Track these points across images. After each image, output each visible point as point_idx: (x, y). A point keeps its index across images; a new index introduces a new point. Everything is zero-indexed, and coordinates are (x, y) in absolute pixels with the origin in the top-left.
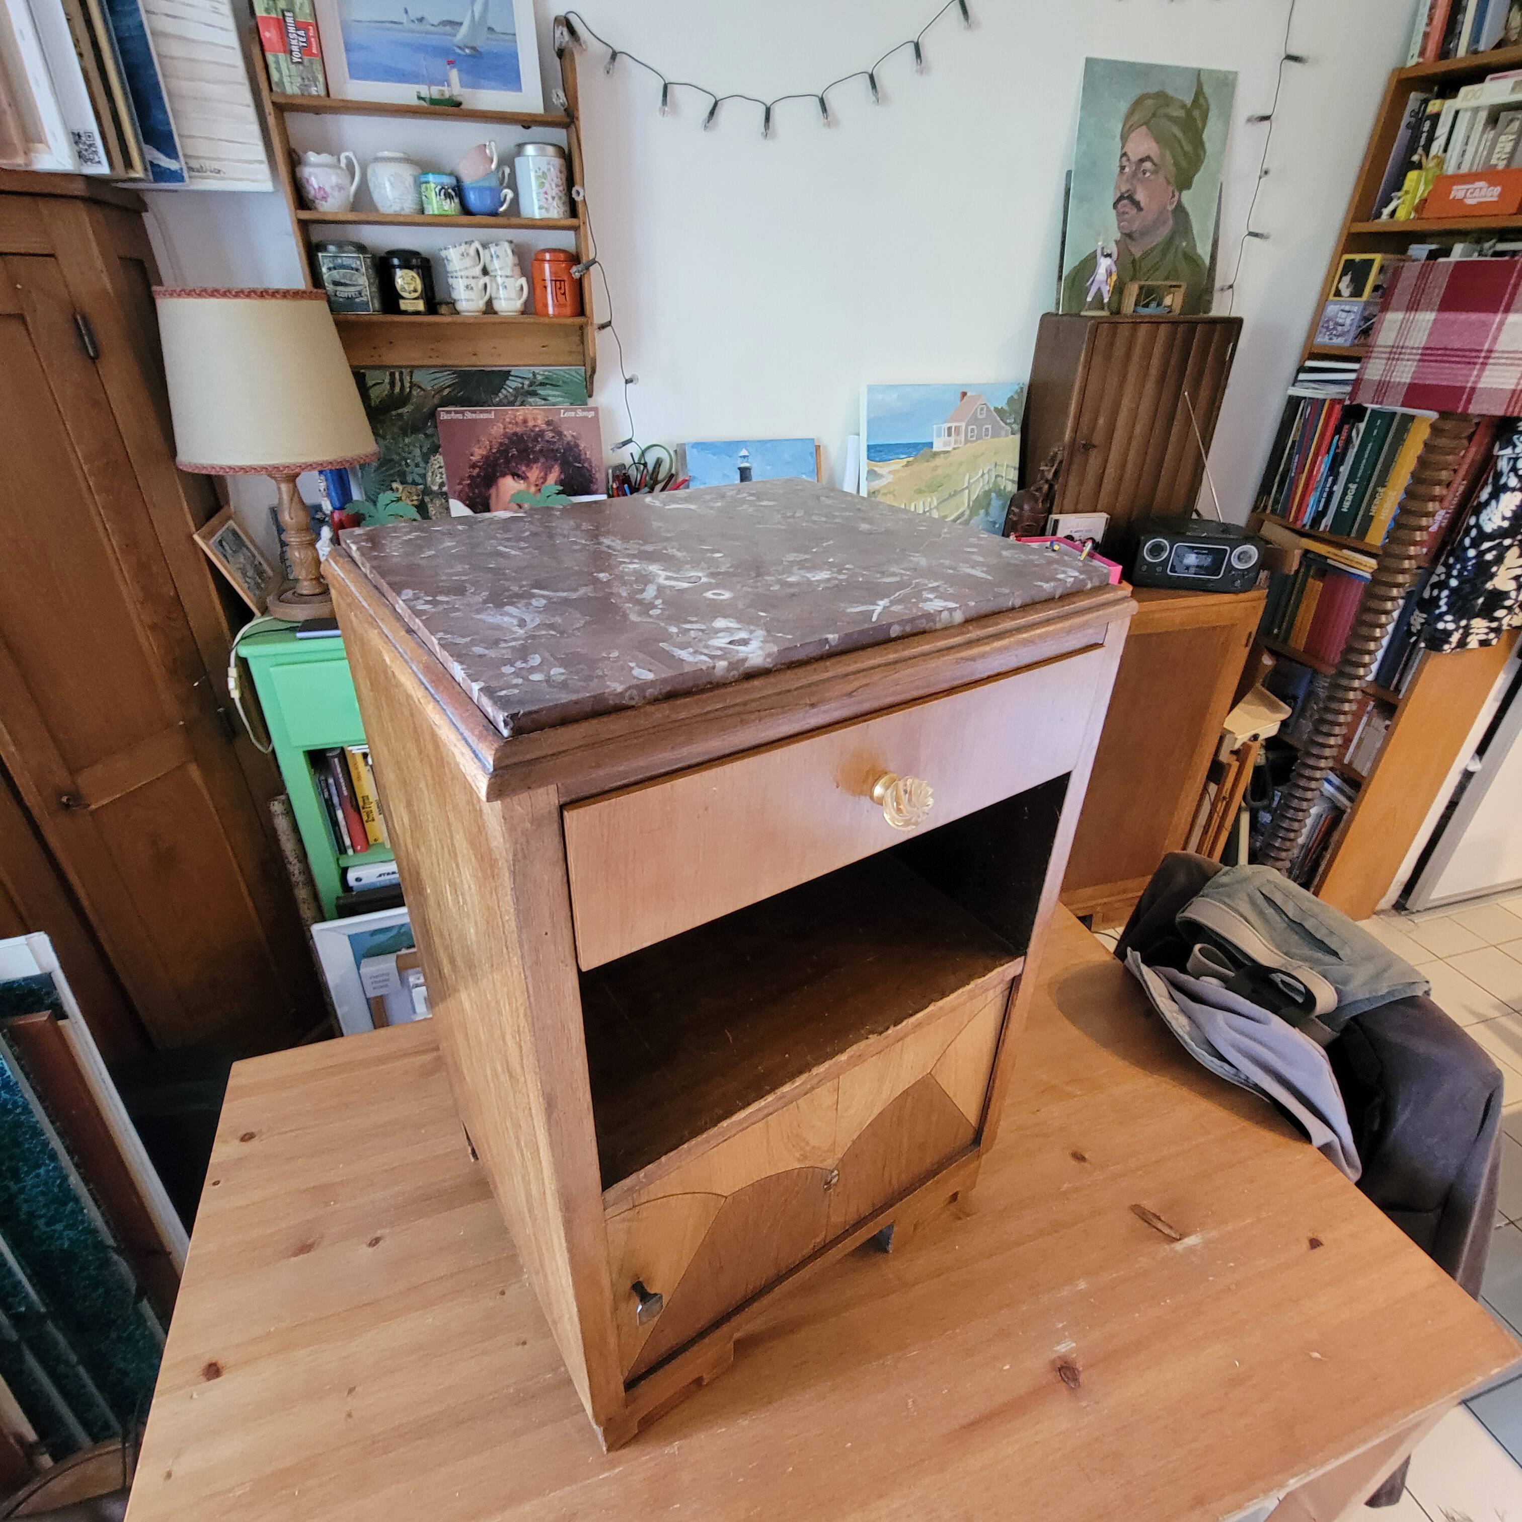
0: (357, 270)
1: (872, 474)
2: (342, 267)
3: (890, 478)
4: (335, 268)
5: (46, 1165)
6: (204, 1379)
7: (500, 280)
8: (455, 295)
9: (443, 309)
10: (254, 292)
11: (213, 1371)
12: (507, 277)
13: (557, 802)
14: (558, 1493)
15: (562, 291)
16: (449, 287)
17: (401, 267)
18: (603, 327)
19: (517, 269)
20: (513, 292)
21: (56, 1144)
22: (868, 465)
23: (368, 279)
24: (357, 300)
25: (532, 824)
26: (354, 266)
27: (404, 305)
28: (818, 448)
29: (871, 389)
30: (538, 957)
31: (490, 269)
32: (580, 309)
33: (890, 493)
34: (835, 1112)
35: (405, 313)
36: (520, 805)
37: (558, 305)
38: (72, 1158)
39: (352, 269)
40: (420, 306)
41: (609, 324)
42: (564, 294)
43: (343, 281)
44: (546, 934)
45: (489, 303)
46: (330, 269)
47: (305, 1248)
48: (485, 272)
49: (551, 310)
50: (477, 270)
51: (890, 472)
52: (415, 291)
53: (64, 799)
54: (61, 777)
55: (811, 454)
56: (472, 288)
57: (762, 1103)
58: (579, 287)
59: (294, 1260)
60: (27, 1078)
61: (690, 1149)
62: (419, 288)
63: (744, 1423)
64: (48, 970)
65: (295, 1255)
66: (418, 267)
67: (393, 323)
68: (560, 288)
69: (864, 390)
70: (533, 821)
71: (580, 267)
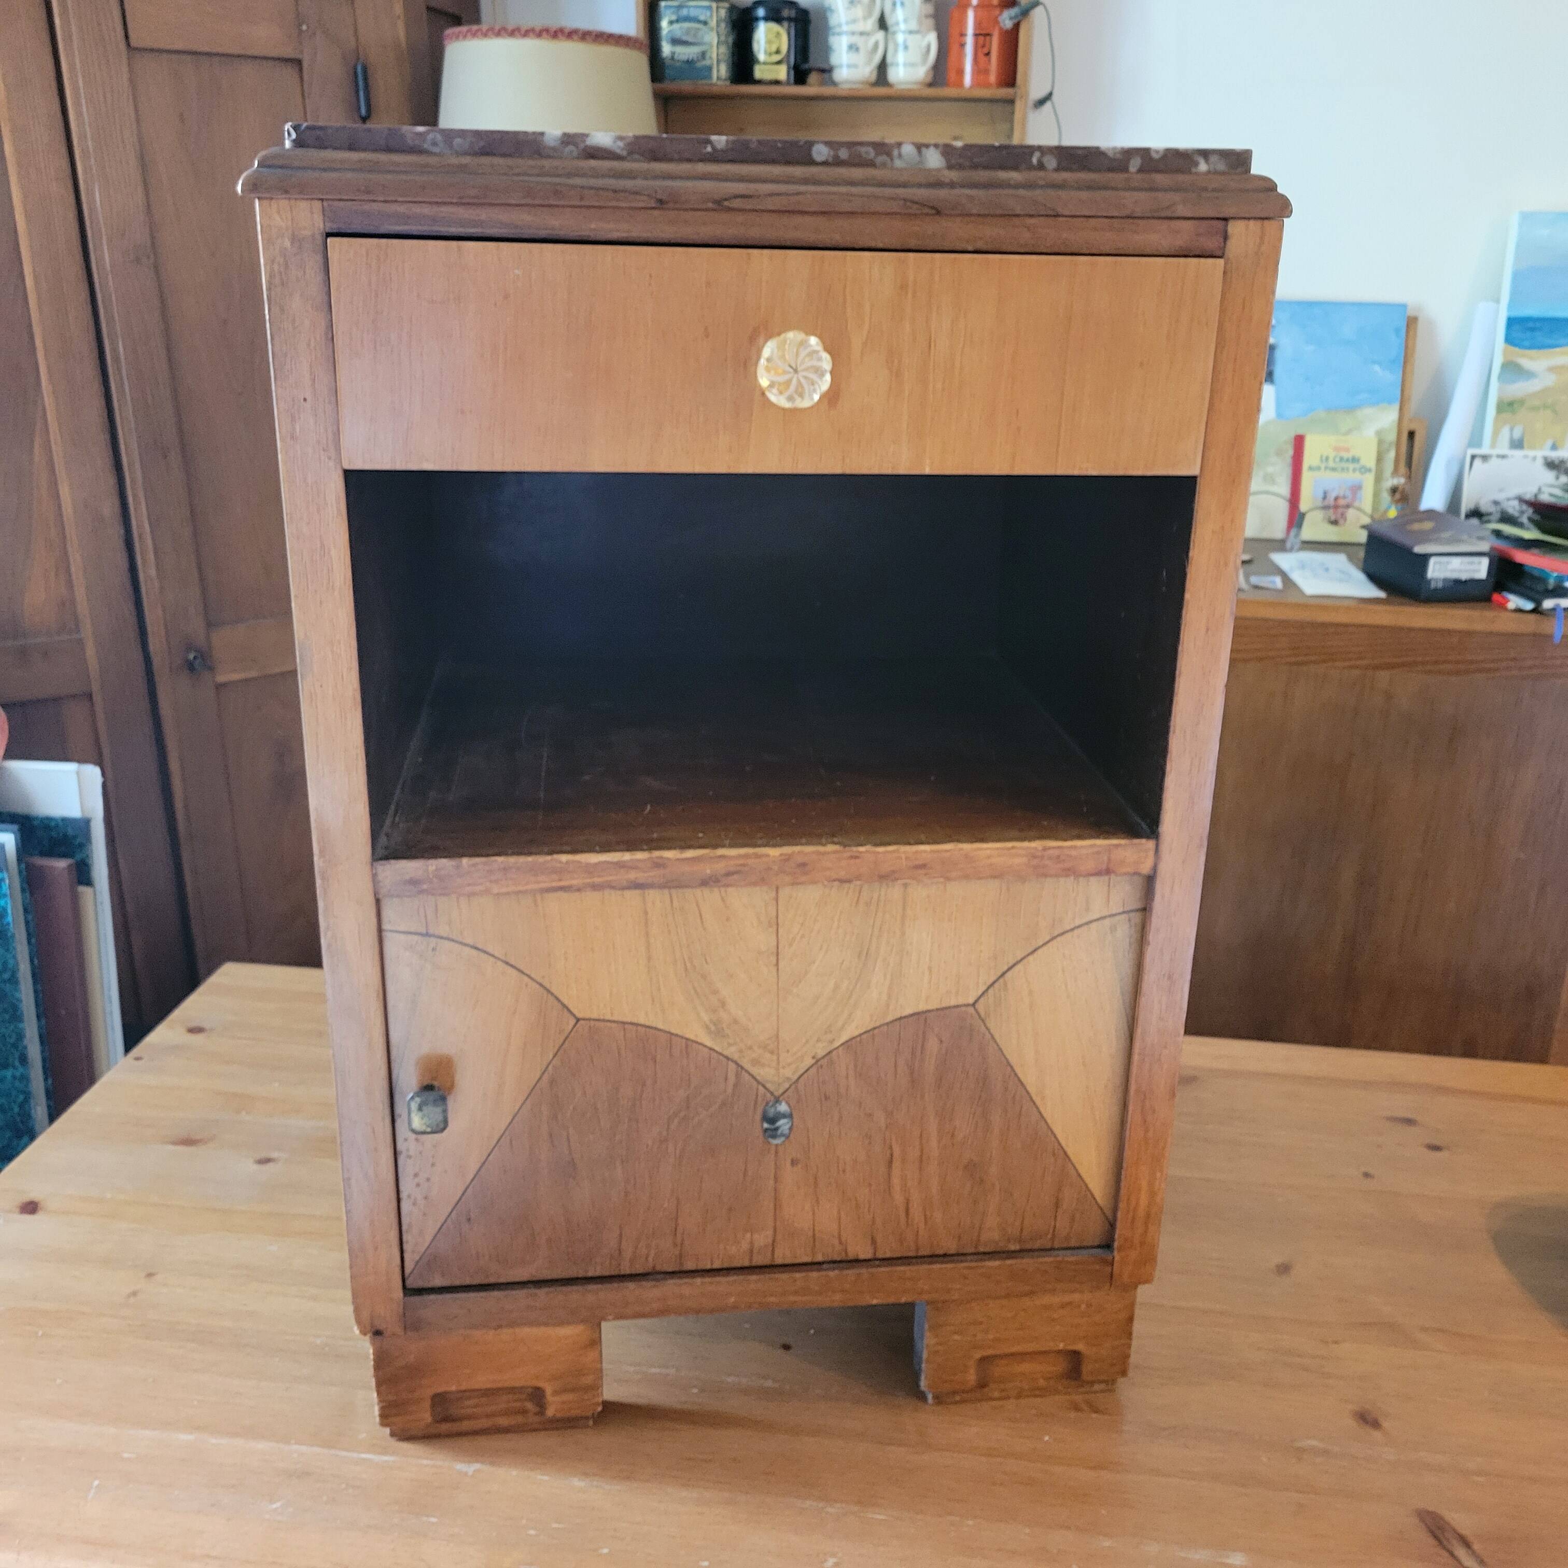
0: (705, 23)
1: (1511, 369)
2: (687, 19)
3: (1550, 380)
4: (677, 21)
5: (14, 1067)
6: (18, 1210)
7: (900, 38)
8: (834, 60)
9: (813, 78)
10: (547, 30)
11: (31, 1208)
12: (911, 32)
13: (322, 226)
14: (304, 1448)
15: (986, 50)
16: (826, 50)
17: (767, 19)
18: (1041, 103)
19: (930, 22)
20: (915, 55)
21: (34, 1050)
22: (1505, 352)
23: (718, 35)
24: (699, 65)
25: (292, 243)
26: (702, 18)
27: (759, 72)
28: (1412, 322)
29: (1527, 218)
30: (294, 429)
31: (890, 21)
32: (1009, 76)
33: (1545, 407)
34: (774, 970)
35: (759, 82)
36: (279, 212)
37: (980, 71)
38: (46, 1079)
39: (699, 22)
40: (782, 73)
41: (1049, 97)
42: (988, 54)
43: (685, 38)
44: (305, 400)
45: (882, 67)
46: (671, 23)
47: (189, 1142)
48: (882, 24)
49: (968, 79)
50: (871, 23)
51: (1551, 369)
52: (778, 52)
53: (191, 656)
54: (195, 626)
55: (1397, 330)
56: (857, 49)
57: (627, 856)
58: (1011, 40)
59: (171, 1147)
60: (29, 942)
61: (505, 869)
62: (784, 48)
63: (578, 1482)
64: (88, 815)
65: (175, 1143)
66: (789, 19)
67: (742, 97)
68: (983, 46)
69: (1514, 221)
70: (294, 239)
71: (1014, 11)
